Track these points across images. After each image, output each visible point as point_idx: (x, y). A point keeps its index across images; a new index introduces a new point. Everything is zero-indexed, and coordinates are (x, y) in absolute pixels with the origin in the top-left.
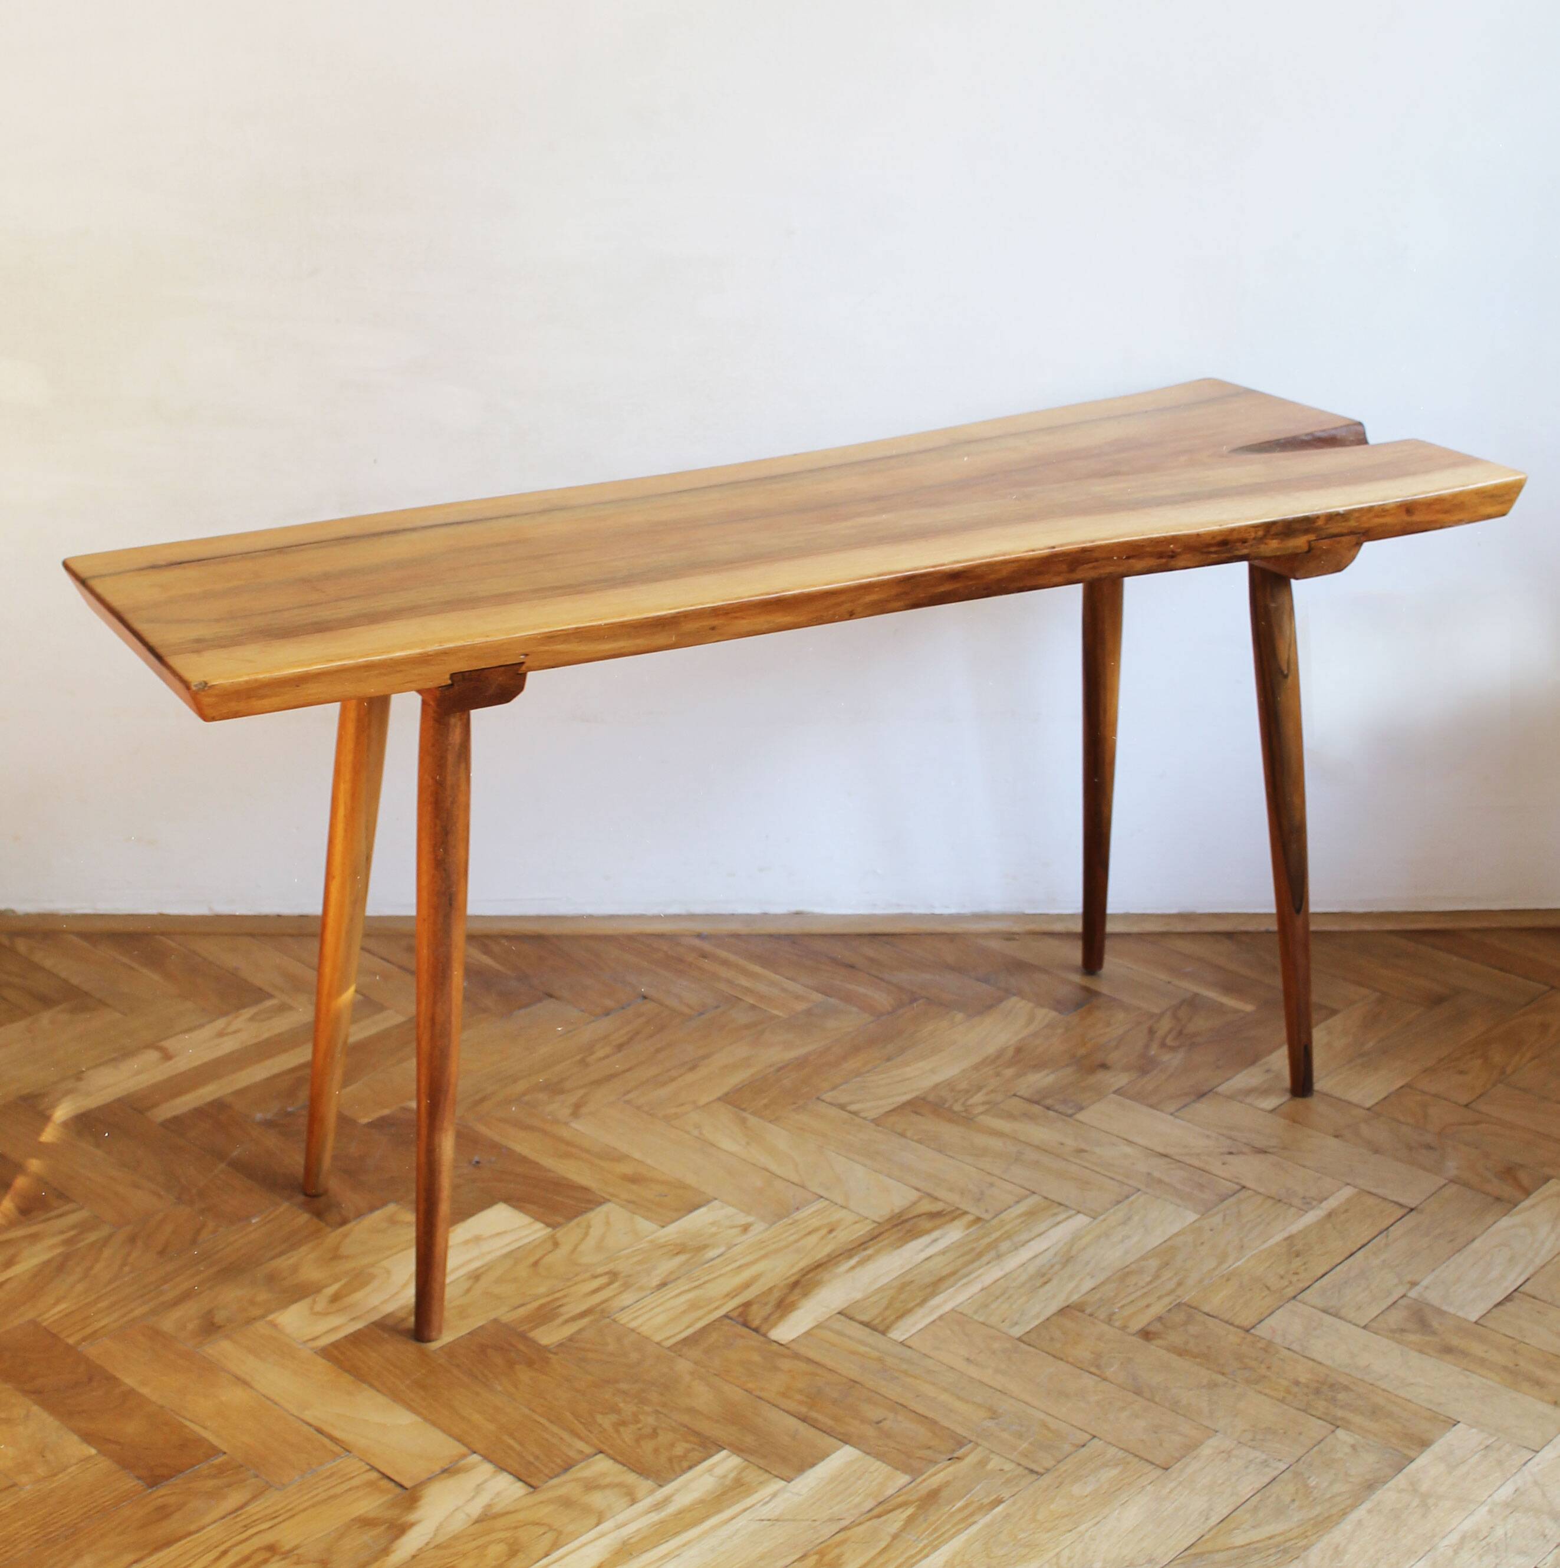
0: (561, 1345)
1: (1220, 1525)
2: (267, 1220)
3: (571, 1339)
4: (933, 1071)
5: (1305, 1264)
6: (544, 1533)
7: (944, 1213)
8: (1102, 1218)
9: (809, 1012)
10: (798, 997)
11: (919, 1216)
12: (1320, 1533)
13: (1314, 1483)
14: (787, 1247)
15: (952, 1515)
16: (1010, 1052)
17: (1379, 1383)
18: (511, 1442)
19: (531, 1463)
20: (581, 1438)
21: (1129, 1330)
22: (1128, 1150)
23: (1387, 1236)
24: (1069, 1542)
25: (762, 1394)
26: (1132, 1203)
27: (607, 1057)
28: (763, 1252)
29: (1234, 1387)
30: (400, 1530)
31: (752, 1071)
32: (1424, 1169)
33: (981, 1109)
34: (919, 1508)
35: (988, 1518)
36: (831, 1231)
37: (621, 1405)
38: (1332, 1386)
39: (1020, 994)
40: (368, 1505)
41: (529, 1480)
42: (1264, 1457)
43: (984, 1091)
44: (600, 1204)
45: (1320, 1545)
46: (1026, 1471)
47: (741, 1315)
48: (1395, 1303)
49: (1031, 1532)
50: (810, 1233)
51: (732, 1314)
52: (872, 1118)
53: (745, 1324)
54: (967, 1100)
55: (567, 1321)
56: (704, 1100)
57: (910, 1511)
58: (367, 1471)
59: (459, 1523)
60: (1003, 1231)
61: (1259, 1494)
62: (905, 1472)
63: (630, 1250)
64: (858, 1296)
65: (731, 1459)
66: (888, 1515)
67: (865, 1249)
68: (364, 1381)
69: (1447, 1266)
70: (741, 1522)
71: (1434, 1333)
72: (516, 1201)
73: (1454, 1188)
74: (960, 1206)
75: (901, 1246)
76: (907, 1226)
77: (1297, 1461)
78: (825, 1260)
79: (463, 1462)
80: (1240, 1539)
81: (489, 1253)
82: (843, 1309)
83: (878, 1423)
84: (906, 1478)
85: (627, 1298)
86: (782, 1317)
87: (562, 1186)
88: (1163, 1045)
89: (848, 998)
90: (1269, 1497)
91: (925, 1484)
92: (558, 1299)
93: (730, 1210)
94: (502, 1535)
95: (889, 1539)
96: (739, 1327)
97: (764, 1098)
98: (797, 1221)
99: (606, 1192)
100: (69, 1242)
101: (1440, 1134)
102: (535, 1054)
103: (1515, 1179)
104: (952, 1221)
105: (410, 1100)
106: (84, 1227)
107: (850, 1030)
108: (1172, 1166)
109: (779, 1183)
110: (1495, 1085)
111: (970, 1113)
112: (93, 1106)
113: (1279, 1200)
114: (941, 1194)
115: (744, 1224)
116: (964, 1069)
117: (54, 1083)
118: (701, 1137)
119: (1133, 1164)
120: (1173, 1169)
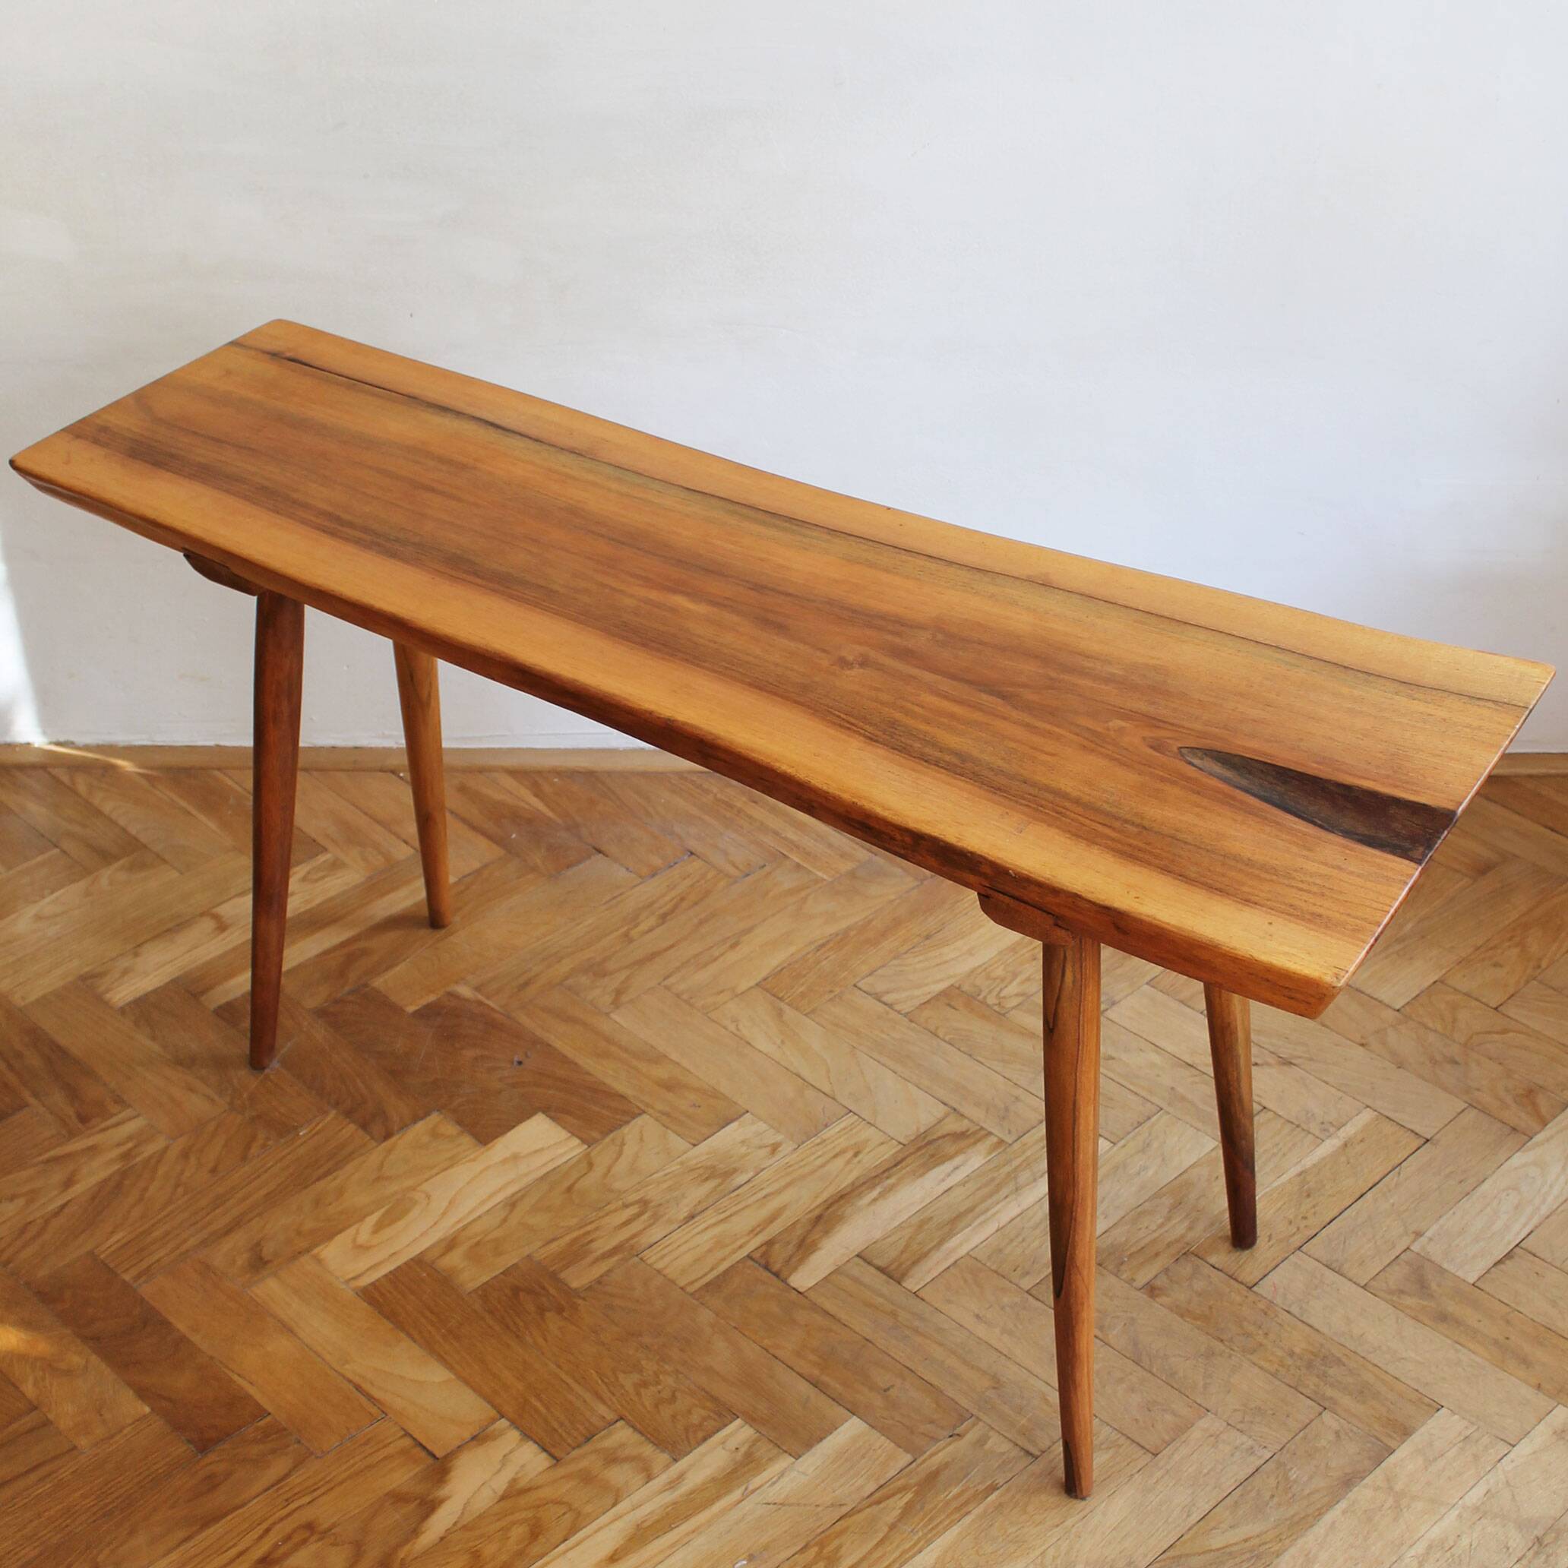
0: (590, 1288)
1: (1201, 1523)
2: (313, 1132)
3: (599, 1282)
4: (970, 952)
5: (1314, 1206)
6: (564, 1514)
7: (969, 1133)
8: (1123, 1142)
9: (852, 875)
10: (843, 855)
11: (944, 1137)
12: (1294, 1537)
13: (1295, 1476)
14: (813, 1172)
15: (948, 1503)
17: (1370, 1357)
18: (538, 1404)
19: (555, 1430)
20: (603, 1402)
21: (1134, 1284)
22: (1155, 1058)
23: (1399, 1173)
24: (1055, 1539)
25: (778, 1353)
26: (1153, 1125)
27: (650, 930)
28: (788, 1179)
29: (1230, 1356)
30: (429, 1506)
31: (793, 949)
32: (1445, 1089)
33: (1014, 1002)
34: (917, 1493)
35: (982, 1507)
36: (856, 1155)
37: (643, 1362)
38: (1325, 1358)
40: (401, 1477)
41: (553, 1450)
42: (1250, 1442)
43: (1018, 980)
44: (634, 1116)
45: (1292, 1551)
46: (1022, 1453)
47: (764, 1254)
48: (1397, 1257)
49: (1020, 1526)
50: (836, 1156)
51: (757, 1255)
52: (906, 1011)
53: (767, 1267)
54: (1001, 990)
55: (596, 1260)
56: (744, 986)
57: (909, 1496)
58: (402, 1437)
59: (485, 1500)
60: (1023, 1158)
61: (1240, 1488)
62: (907, 1451)
63: (661, 1174)
64: (878, 1234)
65: (742, 1430)
66: (888, 1501)
67: (887, 1178)
68: (403, 1329)
69: (1454, 1213)
70: (747, 1505)
71: (1431, 1296)
72: (556, 1112)
73: (1472, 1114)
74: (984, 1126)
75: (921, 1175)
76: (931, 1149)
77: (1282, 1449)
78: (849, 1190)
79: (492, 1428)
80: (1217, 1541)
81: (526, 1175)
82: (863, 1251)
83: (885, 1391)
84: (908, 1458)
85: (656, 1233)
86: (802, 1260)
87: (599, 1092)
90: (1251, 1491)
91: (924, 1465)
92: (588, 1233)
93: (762, 1126)
94: (524, 1515)
95: (886, 1529)
96: (761, 1269)
97: (803, 985)
98: (825, 1140)
99: (642, 1101)
100: (126, 1156)
101: (1465, 1045)
102: (581, 926)
103: (1534, 1104)
104: (975, 1143)
105: (456, 983)
106: (141, 1139)
107: (892, 897)
108: (1197, 1079)
109: (810, 1093)
110: (1527, 982)
111: (1003, 1007)
112: (150, 989)
113: (1298, 1126)
114: (967, 1109)
115: (773, 1144)
116: (1001, 952)
117: (112, 960)
118: (738, 1033)
119: (1158, 1076)
120: (1196, 1083)
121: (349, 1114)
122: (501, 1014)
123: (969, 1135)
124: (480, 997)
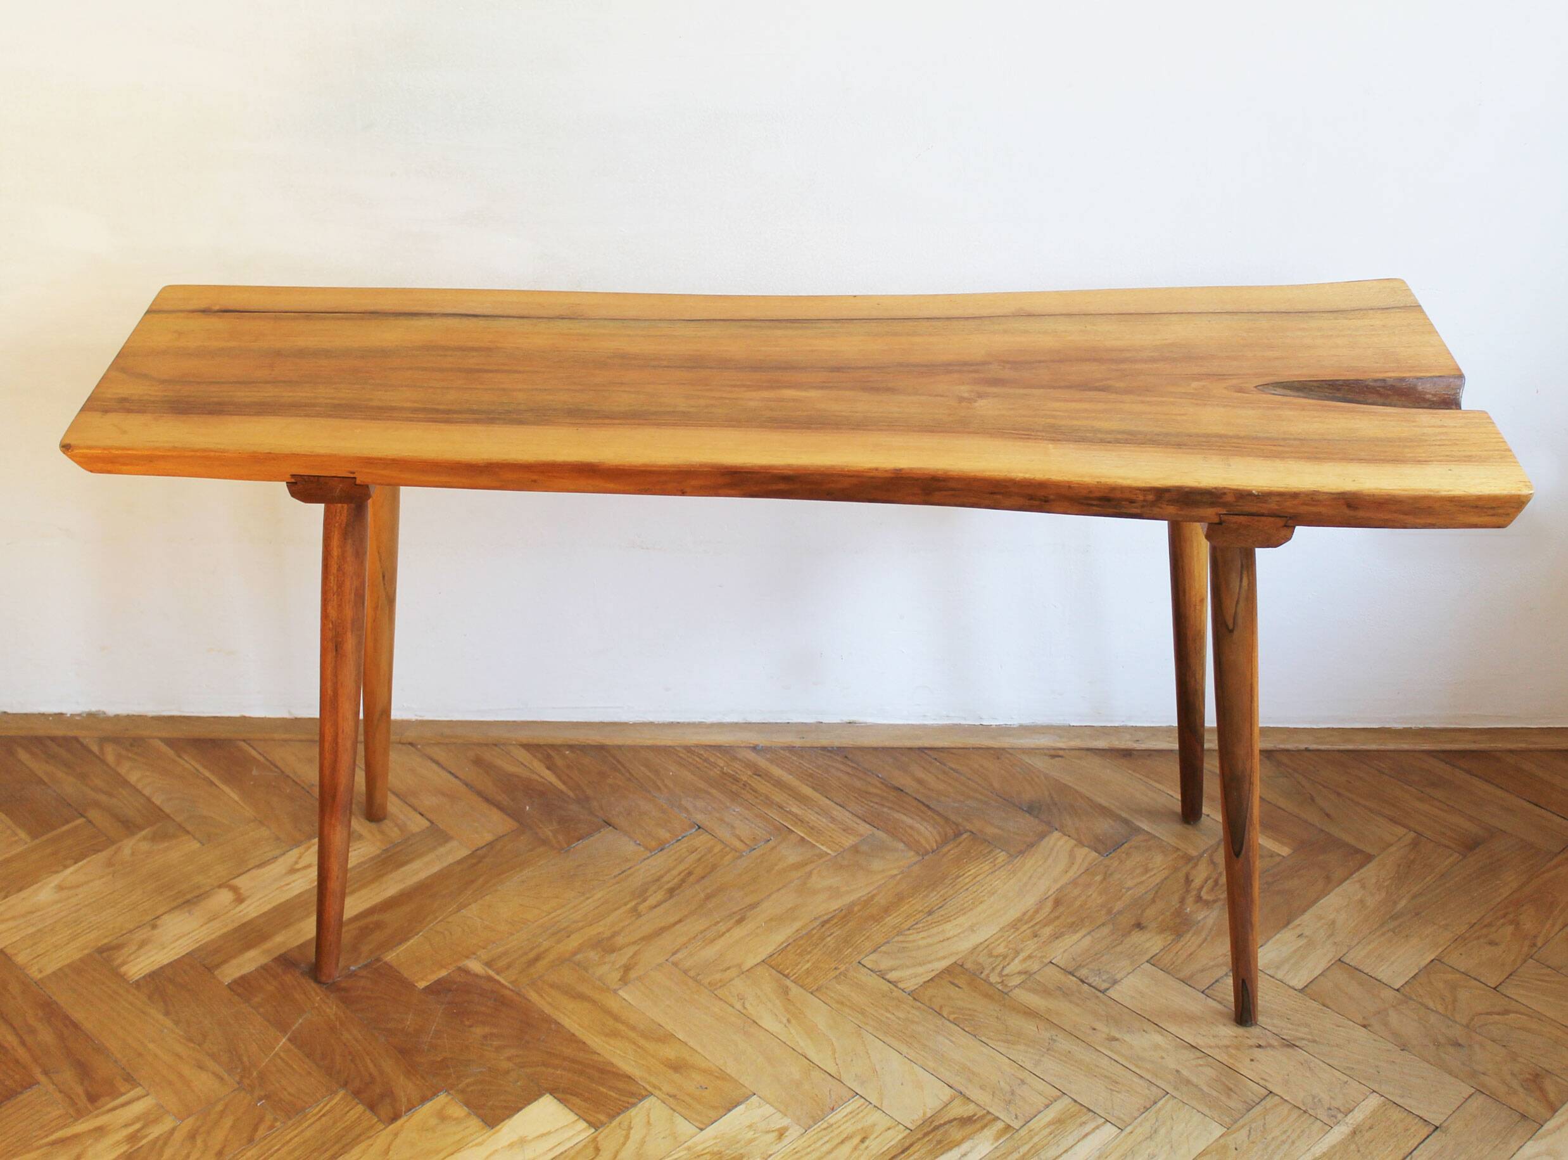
2: (321, 1113)
4: (972, 929)
7: (975, 1117)
8: (1129, 1129)
9: (855, 849)
10: (846, 830)
11: (950, 1122)
16: (1049, 905)
26: (1160, 1109)
27: (657, 905)
31: (797, 925)
32: (1452, 1073)
33: (1017, 980)
36: (863, 1141)
39: (1061, 829)
43: (1021, 957)
44: (644, 1097)
50: (842, 1142)
52: (910, 989)
54: (1004, 967)
56: (750, 962)
60: (1031, 1144)
72: (563, 1094)
73: (1479, 1101)
74: (991, 1110)
76: (939, 1134)
87: (607, 1073)
88: (1199, 899)
89: (894, 831)
93: (768, 1110)
97: (808, 961)
98: (832, 1125)
99: (649, 1083)
100: (132, 1138)
101: (1467, 1026)
102: (590, 900)
103: (1542, 1090)
104: (983, 1128)
105: (467, 957)
106: (148, 1119)
107: (895, 872)
108: (1200, 1062)
109: (816, 1075)
110: (1525, 961)
111: (1006, 985)
112: (166, 962)
113: (1305, 1112)
114: (974, 1093)
115: (778, 1130)
116: (1003, 928)
117: (130, 931)
118: (744, 1011)
119: (1162, 1058)
120: (1201, 1065)
121: (357, 1094)
122: (512, 990)
123: (975, 1121)
124: (491, 973)
